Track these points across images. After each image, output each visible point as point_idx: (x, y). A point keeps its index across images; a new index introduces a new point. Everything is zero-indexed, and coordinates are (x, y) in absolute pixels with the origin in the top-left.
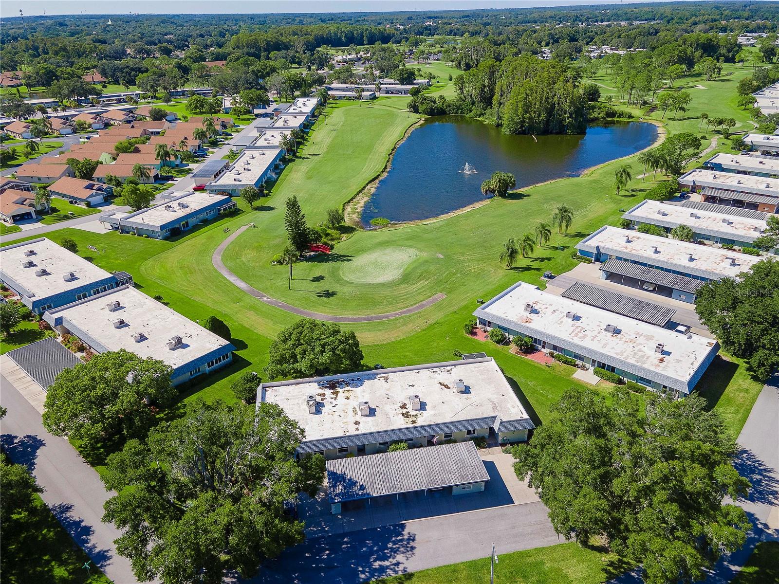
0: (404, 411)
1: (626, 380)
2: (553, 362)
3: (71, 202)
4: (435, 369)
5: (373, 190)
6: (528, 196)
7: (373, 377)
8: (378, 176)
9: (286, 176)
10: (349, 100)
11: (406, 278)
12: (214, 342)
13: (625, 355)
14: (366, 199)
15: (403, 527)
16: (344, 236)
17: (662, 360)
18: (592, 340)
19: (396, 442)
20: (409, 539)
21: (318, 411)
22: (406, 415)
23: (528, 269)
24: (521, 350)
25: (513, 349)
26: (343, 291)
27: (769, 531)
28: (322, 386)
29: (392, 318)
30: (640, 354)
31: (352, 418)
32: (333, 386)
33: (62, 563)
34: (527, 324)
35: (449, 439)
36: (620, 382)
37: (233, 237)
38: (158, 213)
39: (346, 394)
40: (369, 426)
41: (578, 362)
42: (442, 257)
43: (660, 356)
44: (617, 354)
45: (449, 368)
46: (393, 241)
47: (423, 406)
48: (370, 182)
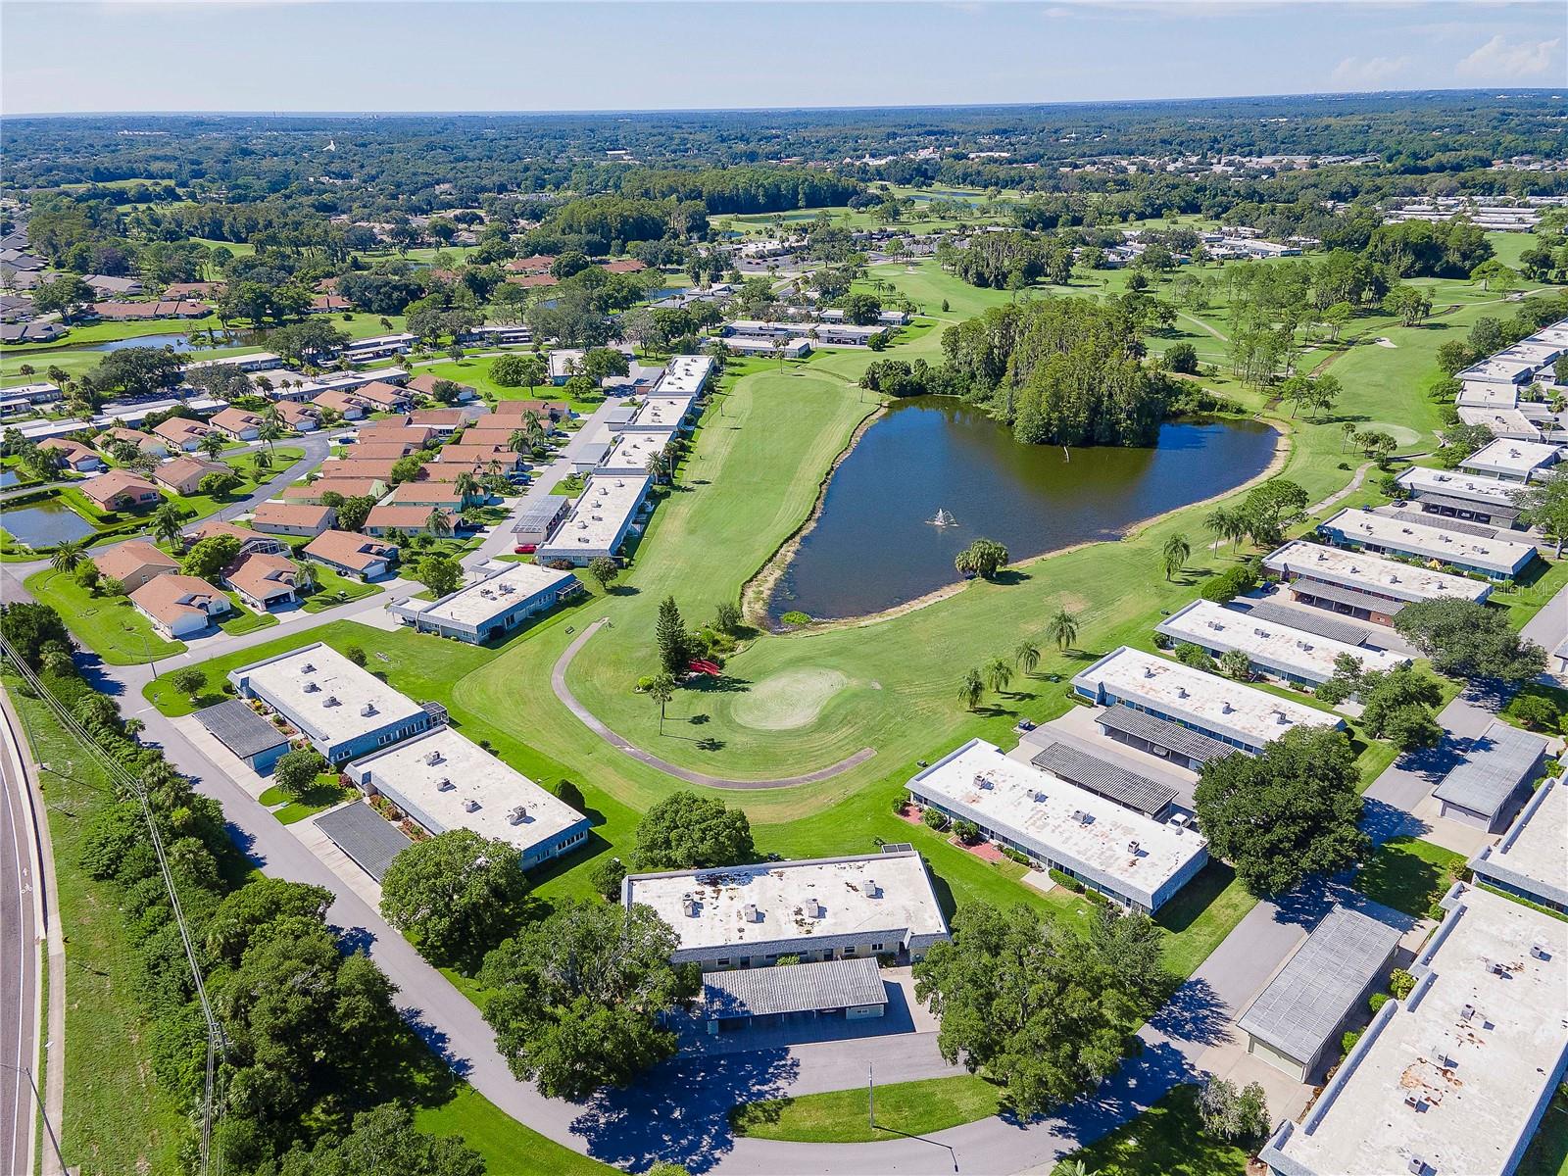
0: (799, 917)
1: (1086, 887)
2: (1002, 858)
3: (339, 573)
4: (843, 865)
5: (790, 557)
6: (1028, 577)
7: (765, 872)
8: (800, 529)
9: (656, 527)
10: (762, 357)
11: (823, 723)
12: (565, 817)
13: (1089, 854)
14: (778, 573)
15: (787, 1051)
16: (741, 645)
17: (1133, 864)
18: (1053, 831)
19: (786, 955)
20: (792, 1065)
21: (696, 914)
22: (800, 923)
23: (999, 712)
24: (963, 839)
25: (952, 838)
26: (735, 740)
27: (1195, 1073)
28: (700, 881)
29: (798, 785)
30: (1108, 853)
31: (735, 924)
32: (714, 882)
33: (420, 1070)
34: (974, 806)
35: (850, 954)
36: (1080, 889)
37: (579, 643)
38: (471, 602)
39: (731, 893)
40: (755, 934)
41: (1032, 860)
42: (879, 687)
43: (1133, 857)
44: (1079, 852)
45: (860, 864)
46: (811, 658)
47: (822, 912)
48: (786, 541)
